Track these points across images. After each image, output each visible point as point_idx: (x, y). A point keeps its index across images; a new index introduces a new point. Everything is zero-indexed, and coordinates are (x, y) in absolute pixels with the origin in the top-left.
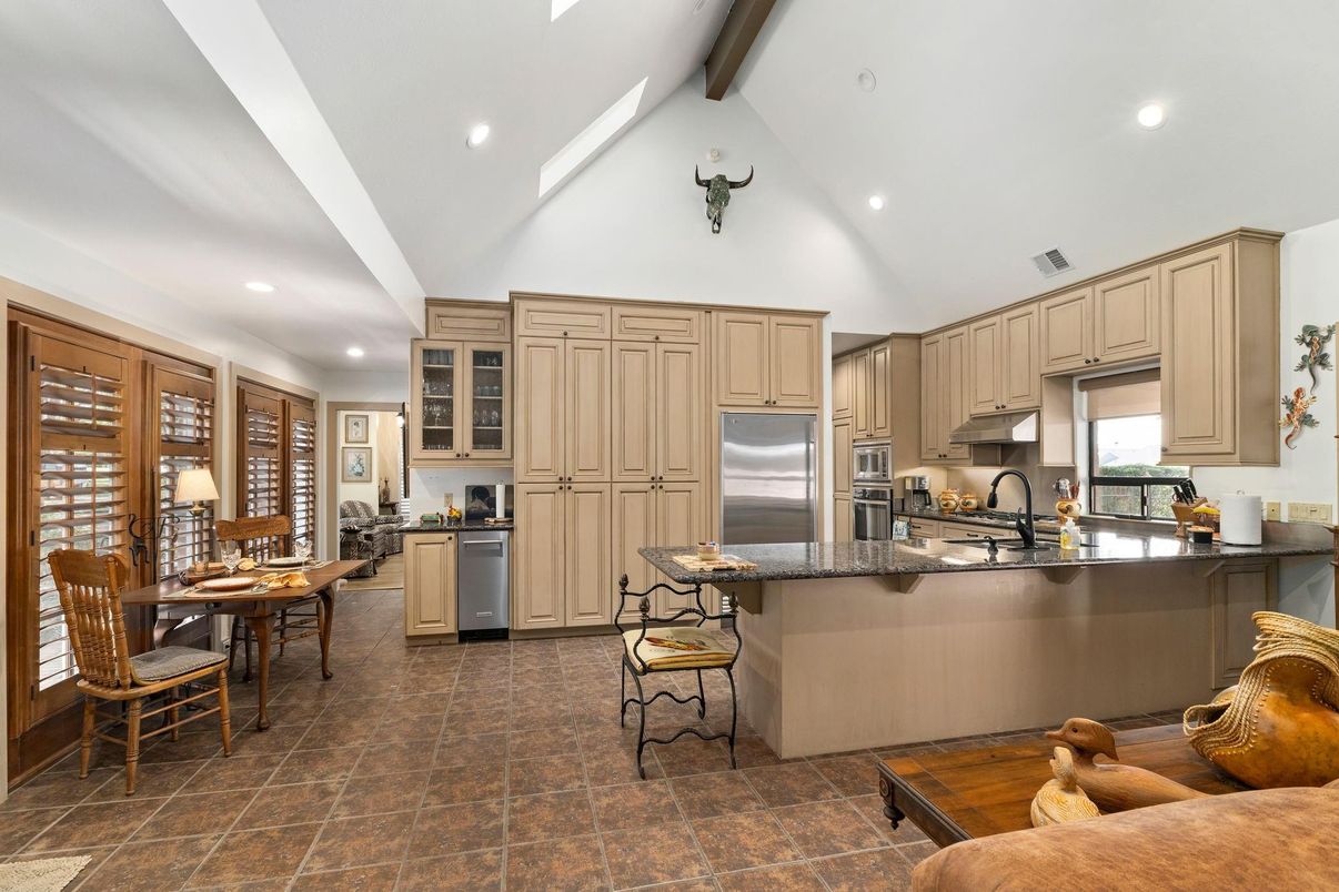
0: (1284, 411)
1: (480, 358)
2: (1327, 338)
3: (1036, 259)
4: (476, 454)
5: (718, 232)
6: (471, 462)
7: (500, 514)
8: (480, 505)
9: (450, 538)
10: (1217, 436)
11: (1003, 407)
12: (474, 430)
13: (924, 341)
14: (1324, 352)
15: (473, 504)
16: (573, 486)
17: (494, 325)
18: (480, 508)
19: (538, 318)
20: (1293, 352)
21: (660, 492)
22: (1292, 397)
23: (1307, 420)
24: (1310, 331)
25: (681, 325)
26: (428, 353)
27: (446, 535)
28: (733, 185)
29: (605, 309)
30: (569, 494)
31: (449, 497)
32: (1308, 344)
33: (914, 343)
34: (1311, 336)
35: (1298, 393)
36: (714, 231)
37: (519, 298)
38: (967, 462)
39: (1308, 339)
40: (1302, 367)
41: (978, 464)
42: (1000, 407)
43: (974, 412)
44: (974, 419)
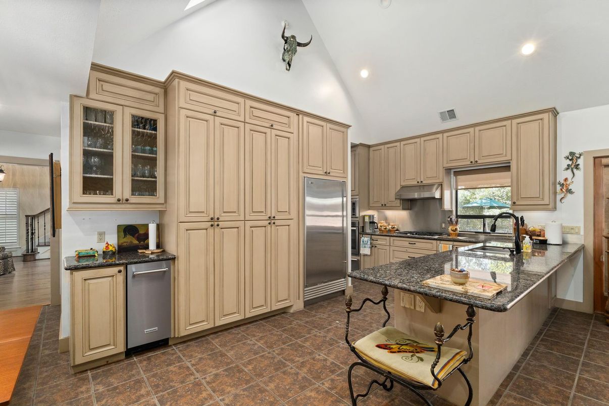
0: (558, 187)
1: (138, 122)
2: (579, 157)
3: (441, 113)
4: (135, 199)
5: (289, 70)
6: (128, 206)
7: (152, 245)
8: (132, 240)
9: (120, 271)
10: (541, 197)
11: (422, 182)
12: (133, 180)
13: (371, 149)
14: (577, 163)
15: (125, 240)
16: (220, 223)
17: (150, 97)
18: (131, 242)
19: (195, 96)
20: (563, 163)
21: (273, 226)
22: (562, 182)
23: (570, 191)
24: (572, 154)
25: (285, 120)
26: (87, 110)
27: (116, 269)
28: (299, 45)
29: (240, 100)
30: (217, 230)
31: (101, 235)
32: (570, 160)
33: (367, 149)
34: (572, 156)
35: (566, 180)
36: (287, 69)
37: (180, 78)
38: (399, 208)
39: (570, 158)
40: (567, 169)
41: (404, 209)
42: (420, 182)
43: (403, 184)
44: (403, 187)
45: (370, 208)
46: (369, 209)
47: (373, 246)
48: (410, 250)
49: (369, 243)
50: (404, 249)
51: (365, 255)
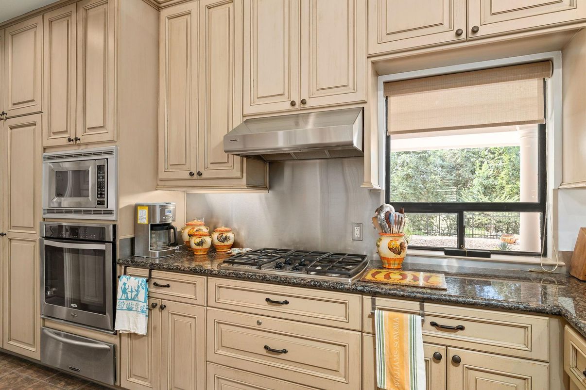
11: (303, 102)
13: (165, 14)
33: (152, 12)
38: (237, 182)
41: (251, 186)
42: (298, 103)
43: (249, 110)
44: (249, 121)
45: (159, 184)
46: (157, 188)
47: (154, 306)
48: (267, 323)
49: (142, 296)
50: (252, 321)
51: (132, 336)
